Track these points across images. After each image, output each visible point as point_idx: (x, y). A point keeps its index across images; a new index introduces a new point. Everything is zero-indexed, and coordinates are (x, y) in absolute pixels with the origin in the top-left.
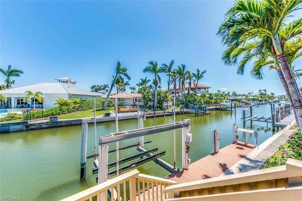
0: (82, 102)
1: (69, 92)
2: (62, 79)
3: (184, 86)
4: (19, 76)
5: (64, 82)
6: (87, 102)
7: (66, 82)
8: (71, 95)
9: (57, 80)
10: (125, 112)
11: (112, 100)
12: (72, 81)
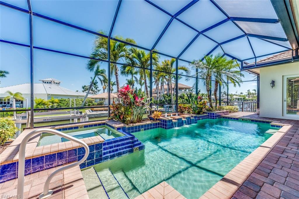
0: (61, 101)
1: (48, 93)
2: (46, 79)
3: (163, 87)
4: (5, 76)
5: (48, 83)
6: (67, 102)
7: (50, 83)
8: (50, 95)
9: (41, 80)
10: (98, 111)
11: (93, 99)
12: (56, 82)
